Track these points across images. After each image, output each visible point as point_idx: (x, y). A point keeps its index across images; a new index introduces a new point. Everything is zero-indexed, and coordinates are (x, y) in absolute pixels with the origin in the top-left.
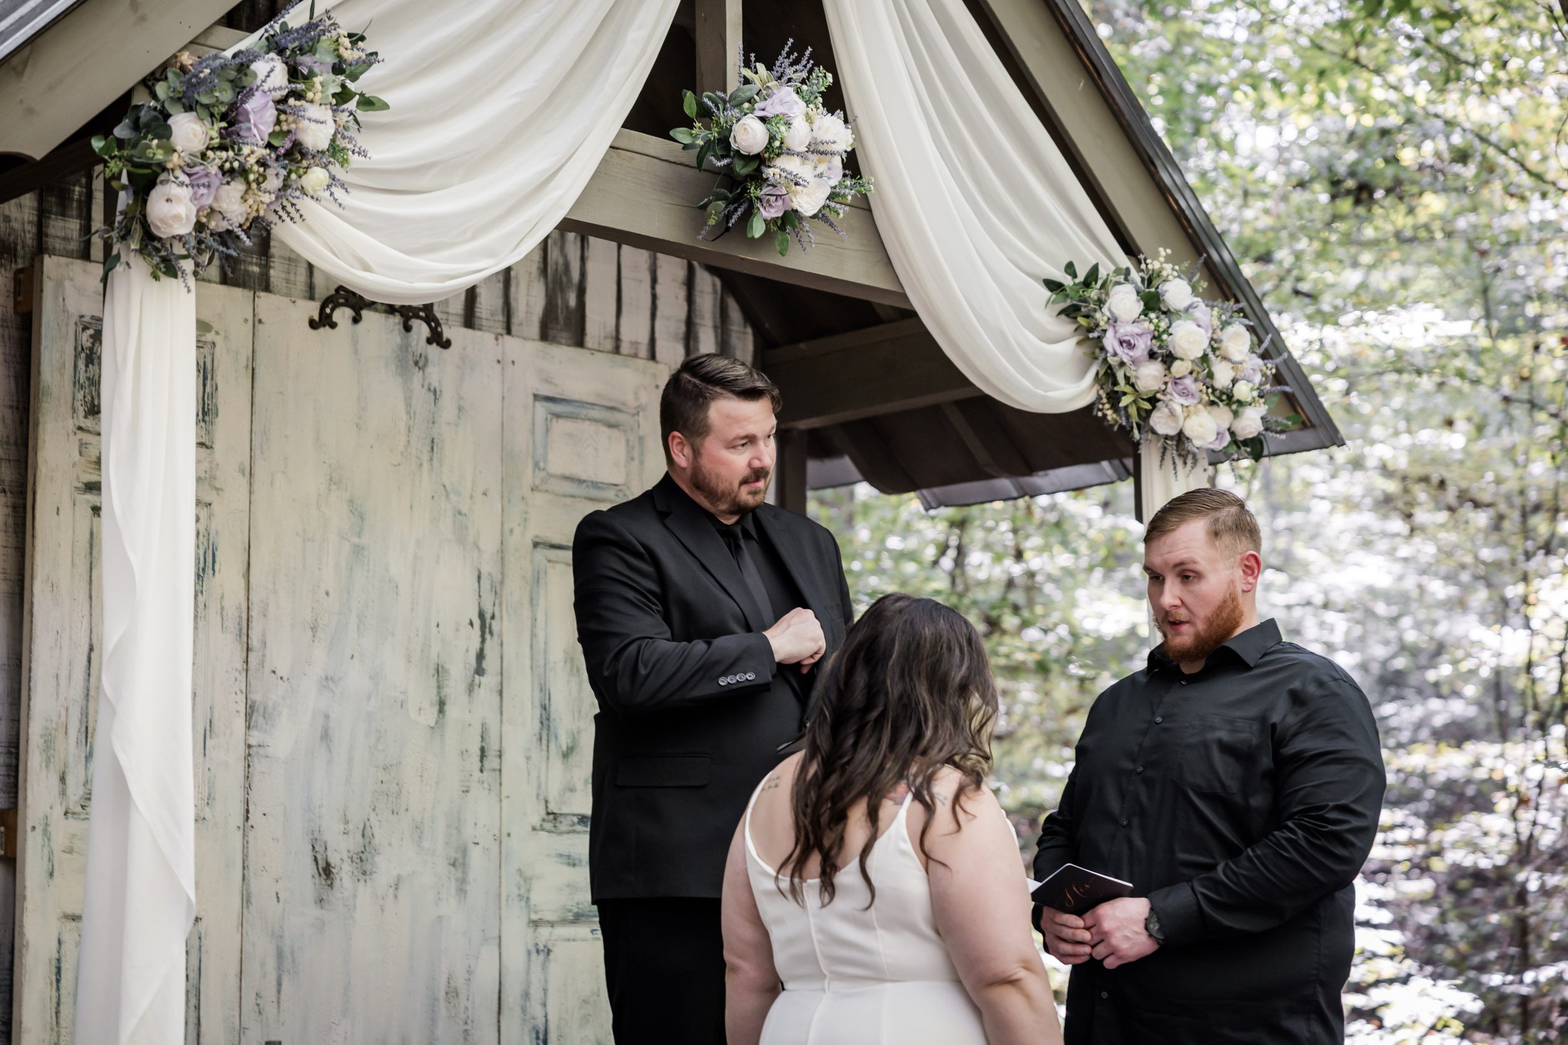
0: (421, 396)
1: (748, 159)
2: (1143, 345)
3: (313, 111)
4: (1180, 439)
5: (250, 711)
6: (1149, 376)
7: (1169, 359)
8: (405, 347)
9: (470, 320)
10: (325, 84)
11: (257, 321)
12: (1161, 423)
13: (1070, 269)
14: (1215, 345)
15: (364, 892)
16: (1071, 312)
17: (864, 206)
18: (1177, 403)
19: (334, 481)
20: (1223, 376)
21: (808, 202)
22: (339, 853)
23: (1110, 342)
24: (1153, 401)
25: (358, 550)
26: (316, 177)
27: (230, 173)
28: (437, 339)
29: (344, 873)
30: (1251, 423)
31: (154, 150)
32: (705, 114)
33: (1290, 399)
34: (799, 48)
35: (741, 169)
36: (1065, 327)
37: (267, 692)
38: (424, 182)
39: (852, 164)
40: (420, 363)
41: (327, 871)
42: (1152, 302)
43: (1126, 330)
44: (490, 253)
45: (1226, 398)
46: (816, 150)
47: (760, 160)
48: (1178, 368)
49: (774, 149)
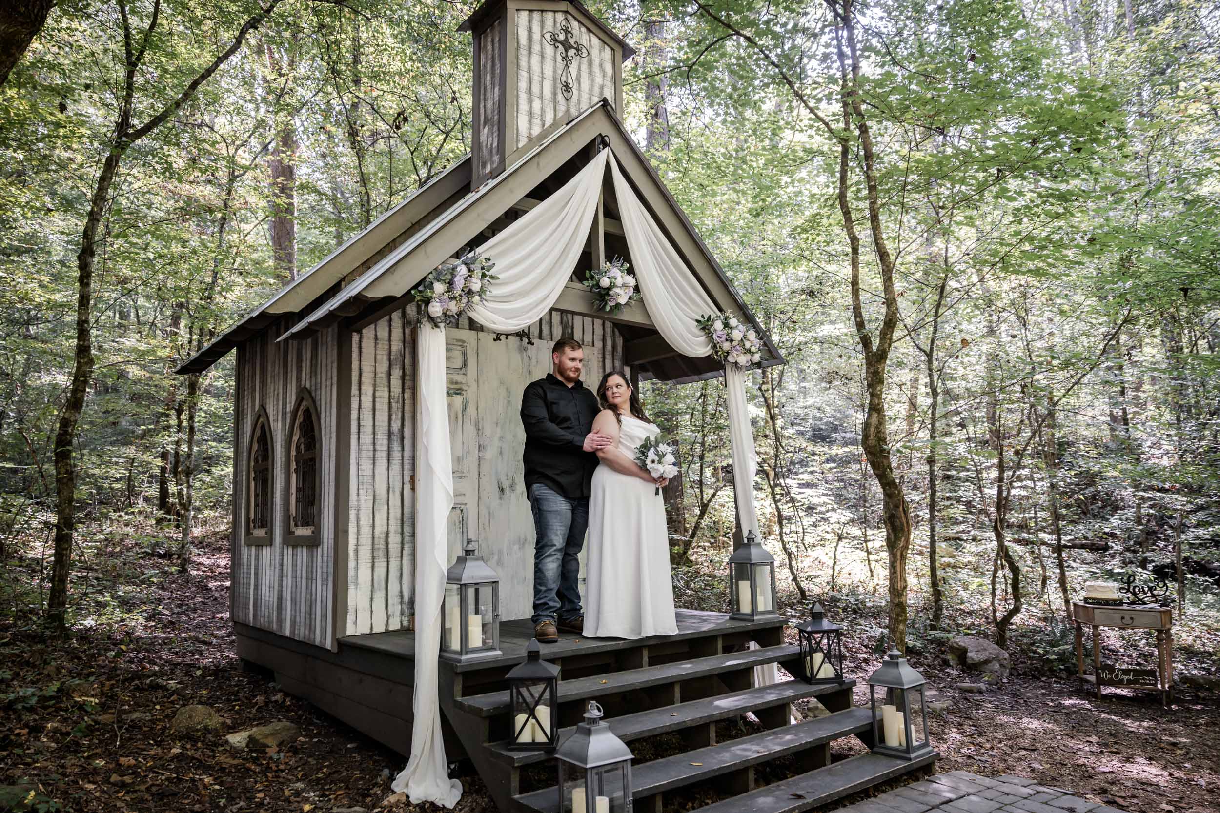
0: (526, 358)
1: (604, 289)
2: (724, 337)
3: (474, 280)
4: (736, 363)
5: (479, 447)
6: (726, 346)
7: (732, 341)
8: (521, 346)
9: (540, 337)
10: (478, 273)
11: (478, 340)
12: (731, 359)
13: (703, 316)
14: (745, 337)
15: (513, 495)
16: (703, 329)
17: (641, 301)
18: (735, 353)
19: (502, 383)
20: (748, 345)
21: (623, 300)
22: (506, 484)
23: (715, 337)
24: (728, 353)
25: (509, 402)
26: (477, 299)
27: (451, 299)
28: (530, 343)
29: (507, 490)
30: (757, 358)
31: (429, 293)
32: (592, 278)
33: (769, 350)
34: (619, 257)
35: (603, 292)
36: (702, 333)
37: (484, 441)
38: (512, 299)
39: (637, 289)
40: (525, 350)
41: (502, 490)
42: (726, 325)
43: (719, 333)
44: (530, 318)
45: (749, 351)
46: (624, 285)
47: (609, 289)
48: (734, 343)
49: (612, 286)
